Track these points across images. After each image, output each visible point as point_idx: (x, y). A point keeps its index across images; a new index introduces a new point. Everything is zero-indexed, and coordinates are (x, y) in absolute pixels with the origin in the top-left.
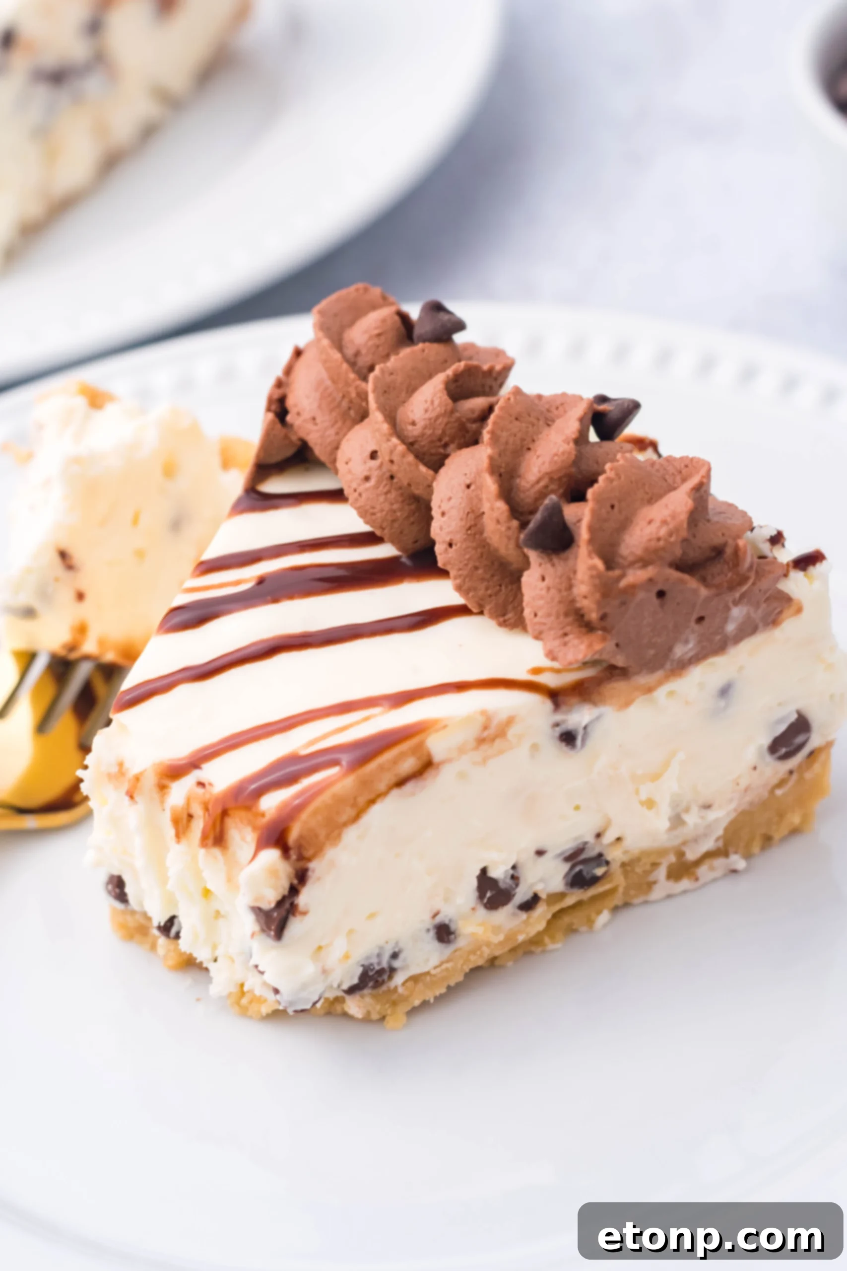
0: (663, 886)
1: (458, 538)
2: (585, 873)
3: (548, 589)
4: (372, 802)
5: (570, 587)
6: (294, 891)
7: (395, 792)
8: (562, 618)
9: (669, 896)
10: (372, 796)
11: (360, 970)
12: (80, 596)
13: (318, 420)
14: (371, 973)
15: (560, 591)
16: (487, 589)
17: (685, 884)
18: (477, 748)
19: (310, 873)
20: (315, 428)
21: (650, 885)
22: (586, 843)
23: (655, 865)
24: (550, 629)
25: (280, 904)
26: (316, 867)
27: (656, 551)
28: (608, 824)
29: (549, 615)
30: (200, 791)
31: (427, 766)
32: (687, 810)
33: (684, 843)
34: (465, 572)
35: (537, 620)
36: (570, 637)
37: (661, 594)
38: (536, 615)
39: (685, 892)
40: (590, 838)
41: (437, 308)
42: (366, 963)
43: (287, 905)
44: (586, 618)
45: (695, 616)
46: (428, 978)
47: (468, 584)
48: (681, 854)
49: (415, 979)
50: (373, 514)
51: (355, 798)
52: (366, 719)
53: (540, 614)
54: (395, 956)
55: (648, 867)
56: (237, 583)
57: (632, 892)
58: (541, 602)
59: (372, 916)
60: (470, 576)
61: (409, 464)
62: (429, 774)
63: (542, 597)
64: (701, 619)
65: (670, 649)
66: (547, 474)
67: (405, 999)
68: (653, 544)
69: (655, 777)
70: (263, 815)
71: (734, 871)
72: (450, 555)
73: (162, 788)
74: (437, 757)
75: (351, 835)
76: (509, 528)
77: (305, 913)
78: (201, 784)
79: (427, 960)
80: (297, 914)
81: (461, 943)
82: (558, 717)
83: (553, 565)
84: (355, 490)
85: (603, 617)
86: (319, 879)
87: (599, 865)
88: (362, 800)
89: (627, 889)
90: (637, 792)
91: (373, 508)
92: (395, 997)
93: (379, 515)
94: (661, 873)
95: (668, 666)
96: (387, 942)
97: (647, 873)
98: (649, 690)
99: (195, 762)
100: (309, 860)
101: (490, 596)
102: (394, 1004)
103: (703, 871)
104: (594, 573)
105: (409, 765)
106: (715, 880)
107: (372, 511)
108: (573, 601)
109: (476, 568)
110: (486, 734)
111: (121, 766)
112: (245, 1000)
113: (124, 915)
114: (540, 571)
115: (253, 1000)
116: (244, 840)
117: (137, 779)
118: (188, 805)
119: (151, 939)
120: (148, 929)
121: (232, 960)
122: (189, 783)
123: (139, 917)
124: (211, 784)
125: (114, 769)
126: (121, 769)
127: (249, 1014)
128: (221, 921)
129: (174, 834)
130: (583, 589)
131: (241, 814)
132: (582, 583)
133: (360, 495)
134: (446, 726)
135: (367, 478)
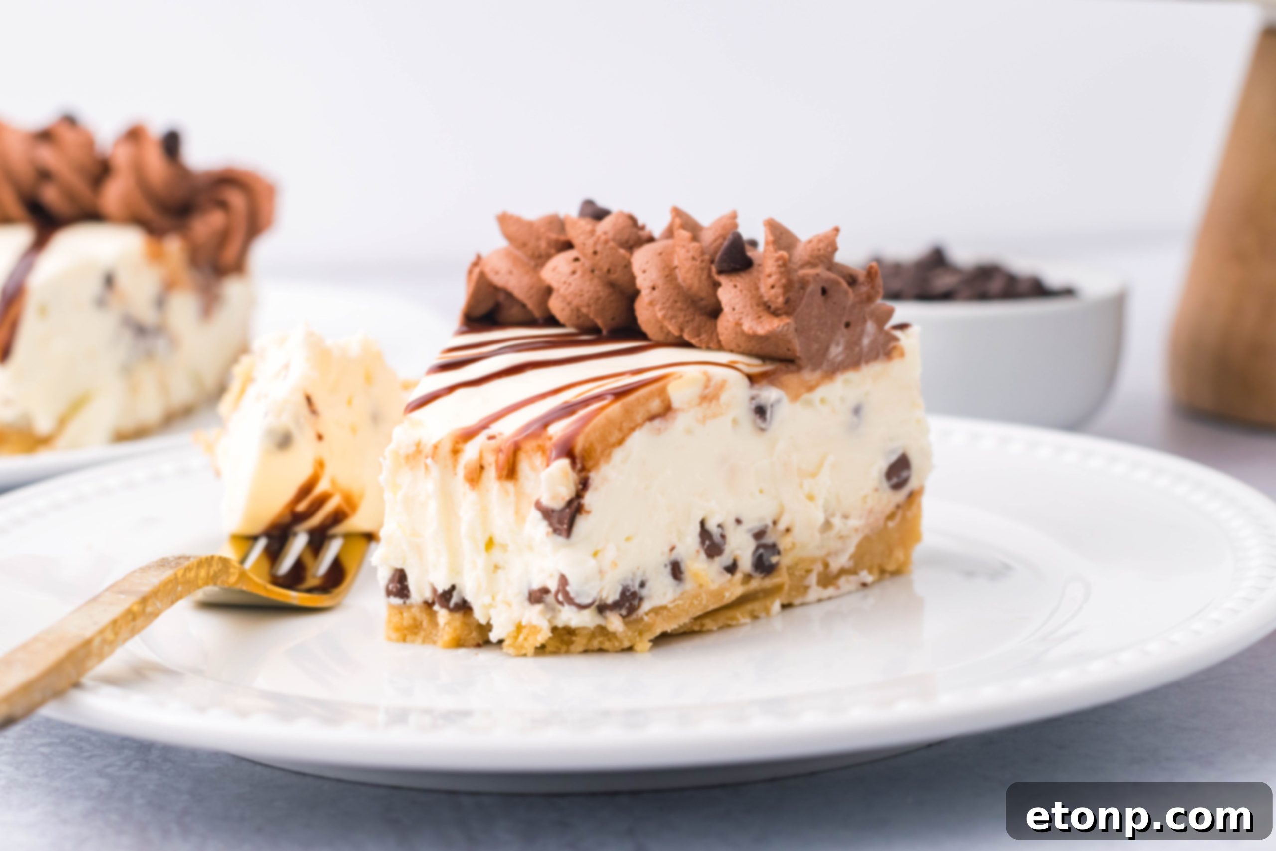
0: (815, 592)
1: (660, 283)
2: (765, 558)
3: (741, 291)
4: (632, 430)
5: (757, 288)
6: (579, 495)
7: (648, 425)
8: (755, 307)
9: (820, 601)
10: (632, 425)
11: (619, 589)
12: (320, 437)
13: (514, 272)
14: (628, 594)
15: (750, 291)
16: (685, 316)
17: (830, 591)
18: (700, 404)
19: (591, 481)
20: (512, 277)
21: (807, 588)
22: (766, 527)
23: (809, 571)
24: (747, 315)
25: (570, 503)
26: (595, 477)
27: (818, 257)
28: (781, 513)
29: (744, 307)
30: (493, 442)
31: (667, 410)
32: (833, 515)
33: (829, 554)
34: (668, 305)
36: (763, 318)
37: (824, 291)
38: (734, 309)
39: (830, 598)
40: (769, 522)
42: (625, 584)
43: (575, 504)
44: (773, 306)
45: (845, 319)
46: (665, 613)
47: (670, 313)
48: (826, 565)
49: (657, 611)
50: (581, 295)
51: (621, 423)
52: (617, 381)
53: (737, 307)
54: (643, 585)
55: (803, 573)
57: (793, 593)
58: (735, 301)
59: (628, 539)
60: (672, 307)
61: (612, 248)
62: (670, 415)
63: (737, 297)
64: (848, 325)
65: (827, 349)
67: (650, 627)
68: (816, 253)
69: (814, 475)
70: (550, 438)
71: (864, 585)
72: (655, 295)
73: (456, 452)
74: (676, 403)
75: (618, 454)
76: (702, 261)
77: (588, 512)
78: (491, 438)
79: (665, 594)
80: (583, 512)
81: (689, 585)
82: (754, 392)
83: (740, 279)
84: (565, 283)
85: (787, 301)
86: (596, 489)
87: (773, 554)
88: (626, 425)
89: (791, 589)
90: (801, 486)
91: (581, 291)
92: (641, 626)
93: (586, 295)
94: (813, 579)
95: (825, 366)
96: (638, 568)
97: (803, 578)
98: (811, 389)
99: (485, 425)
100: (589, 470)
101: (688, 322)
102: (641, 633)
103: (842, 581)
104: (780, 263)
105: (656, 405)
106: (850, 593)
107: (580, 293)
108: (761, 297)
109: (676, 302)
110: (707, 391)
111: (418, 445)
112: (521, 637)
113: (401, 613)
114: (731, 284)
115: (528, 635)
116: (533, 468)
117: (436, 447)
118: (481, 456)
119: (422, 634)
120: (421, 623)
121: (509, 605)
122: (480, 440)
123: (415, 611)
124: (501, 434)
125: (413, 449)
126: (418, 449)
127: (524, 651)
128: (500, 572)
129: (467, 488)
130: (771, 281)
131: (534, 445)
132: (769, 276)
133: (570, 284)
134: (681, 377)
135: (574, 273)
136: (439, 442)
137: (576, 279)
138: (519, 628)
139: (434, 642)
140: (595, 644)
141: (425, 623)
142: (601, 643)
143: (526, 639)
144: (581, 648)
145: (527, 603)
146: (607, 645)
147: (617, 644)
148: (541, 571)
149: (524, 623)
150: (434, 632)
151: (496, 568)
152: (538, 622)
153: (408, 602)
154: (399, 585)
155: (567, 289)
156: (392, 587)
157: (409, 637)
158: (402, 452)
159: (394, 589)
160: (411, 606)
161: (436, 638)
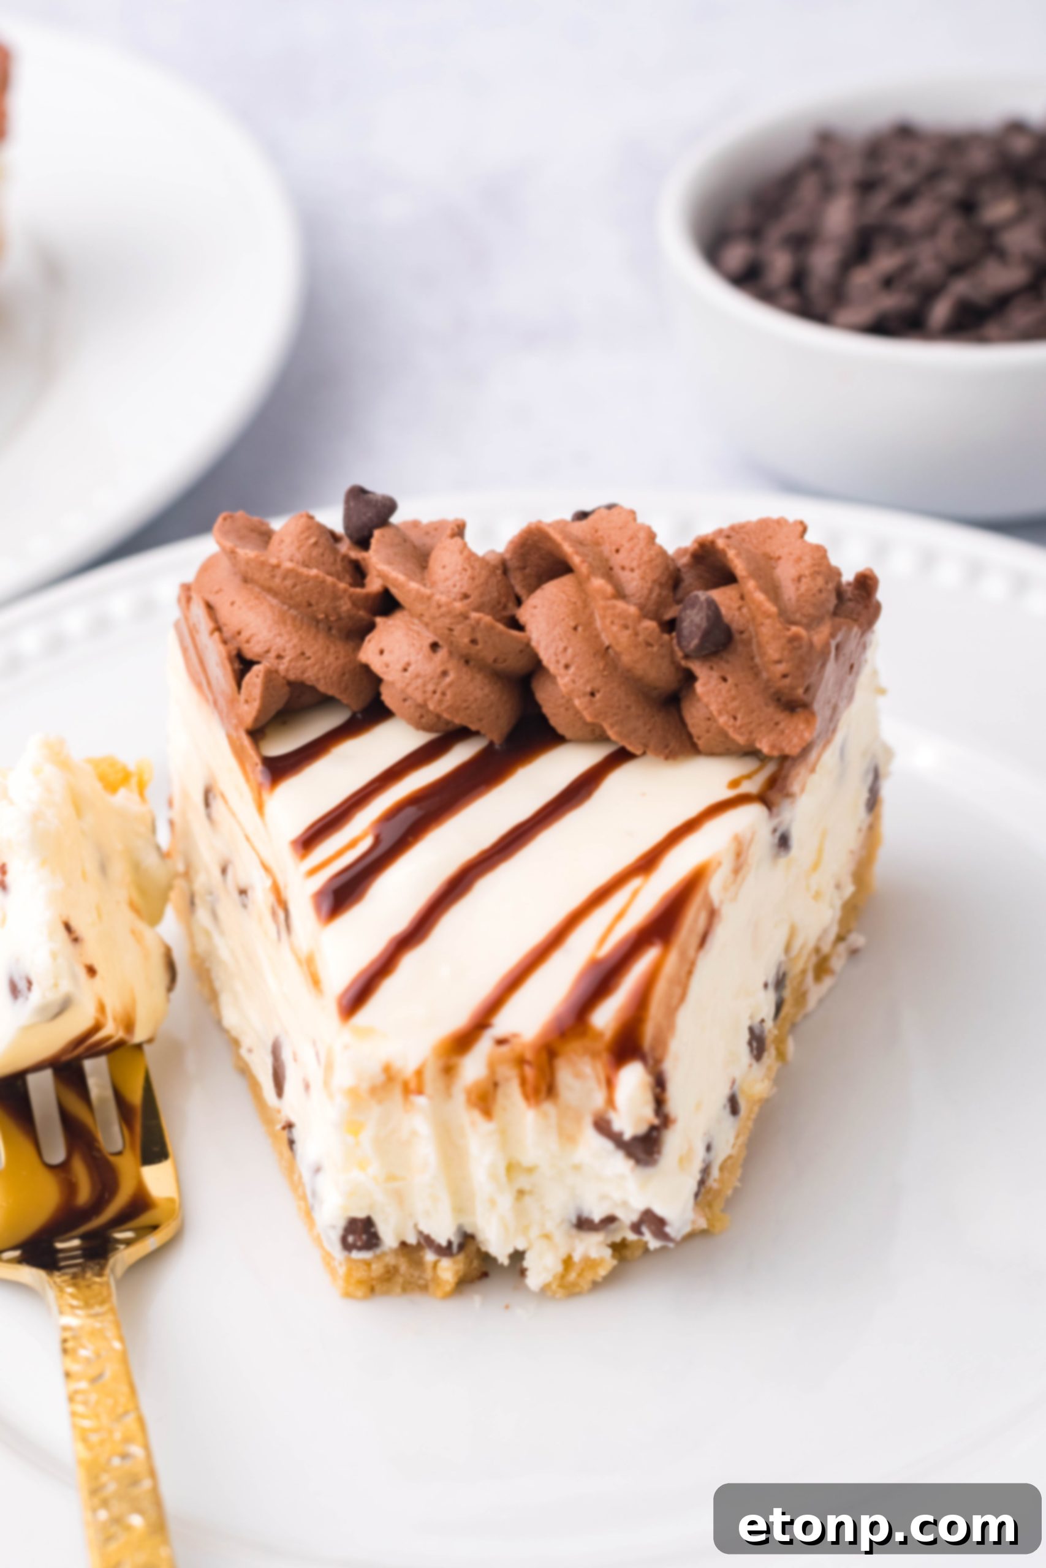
0: (813, 992)
1: (598, 683)
3: (737, 686)
4: (690, 972)
5: (759, 675)
6: (660, 1104)
8: (765, 710)
9: (820, 1001)
10: (689, 967)
12: (91, 970)
13: (308, 654)
15: (749, 682)
16: (645, 725)
17: (827, 982)
18: (734, 881)
19: (667, 1074)
20: (308, 662)
24: (759, 725)
26: (669, 1065)
29: (751, 712)
30: (504, 1049)
31: (713, 913)
34: (620, 716)
35: (738, 723)
36: (782, 726)
38: (735, 718)
41: (357, 494)
44: (784, 699)
46: (729, 1163)
49: (722, 1166)
50: (467, 708)
51: (679, 974)
52: (635, 894)
53: (739, 715)
55: (799, 978)
56: (352, 844)
58: (736, 704)
60: (626, 718)
61: (499, 634)
62: (718, 923)
63: (734, 699)
65: (835, 710)
66: (654, 581)
67: (718, 1193)
69: (817, 865)
70: (601, 1035)
71: (855, 951)
72: (598, 705)
73: (449, 1071)
76: (662, 646)
77: (675, 1121)
78: (501, 1042)
79: (728, 1141)
80: (670, 1124)
81: (746, 1110)
82: (775, 822)
83: (727, 662)
84: (434, 692)
85: (807, 690)
86: (671, 1079)
88: (683, 976)
89: (792, 1006)
90: (808, 888)
91: (465, 701)
92: (710, 1197)
93: (474, 706)
94: (809, 979)
98: (814, 767)
99: (483, 1020)
100: (661, 1061)
101: (650, 731)
103: (834, 959)
104: (797, 643)
105: (702, 920)
107: (465, 705)
108: (768, 687)
109: (628, 707)
110: (739, 862)
111: (387, 1068)
112: (573, 1274)
113: (369, 1267)
114: (715, 675)
115: (583, 1270)
116: (578, 1075)
117: (419, 1072)
118: (492, 1072)
119: (400, 1280)
120: (396, 1270)
121: (547, 1237)
122: (484, 1046)
123: (390, 1259)
124: (515, 1036)
125: (381, 1078)
126: (389, 1074)
127: (577, 1289)
128: (526, 1197)
129: (477, 1115)
130: (781, 668)
131: (575, 1046)
132: (779, 662)
133: (444, 694)
134: (720, 864)
135: (445, 673)
136: (424, 1063)
137: (450, 685)
138: (568, 1262)
141: (403, 1268)
143: (580, 1275)
145: (574, 1233)
148: (603, 1197)
149: (577, 1257)
150: (416, 1274)
151: (521, 1193)
152: (594, 1254)
153: (378, 1251)
154: (364, 1237)
155: (440, 702)
156: (351, 1239)
157: (378, 1288)
158: (365, 1086)
159: (355, 1241)
160: (384, 1254)
161: (422, 1282)
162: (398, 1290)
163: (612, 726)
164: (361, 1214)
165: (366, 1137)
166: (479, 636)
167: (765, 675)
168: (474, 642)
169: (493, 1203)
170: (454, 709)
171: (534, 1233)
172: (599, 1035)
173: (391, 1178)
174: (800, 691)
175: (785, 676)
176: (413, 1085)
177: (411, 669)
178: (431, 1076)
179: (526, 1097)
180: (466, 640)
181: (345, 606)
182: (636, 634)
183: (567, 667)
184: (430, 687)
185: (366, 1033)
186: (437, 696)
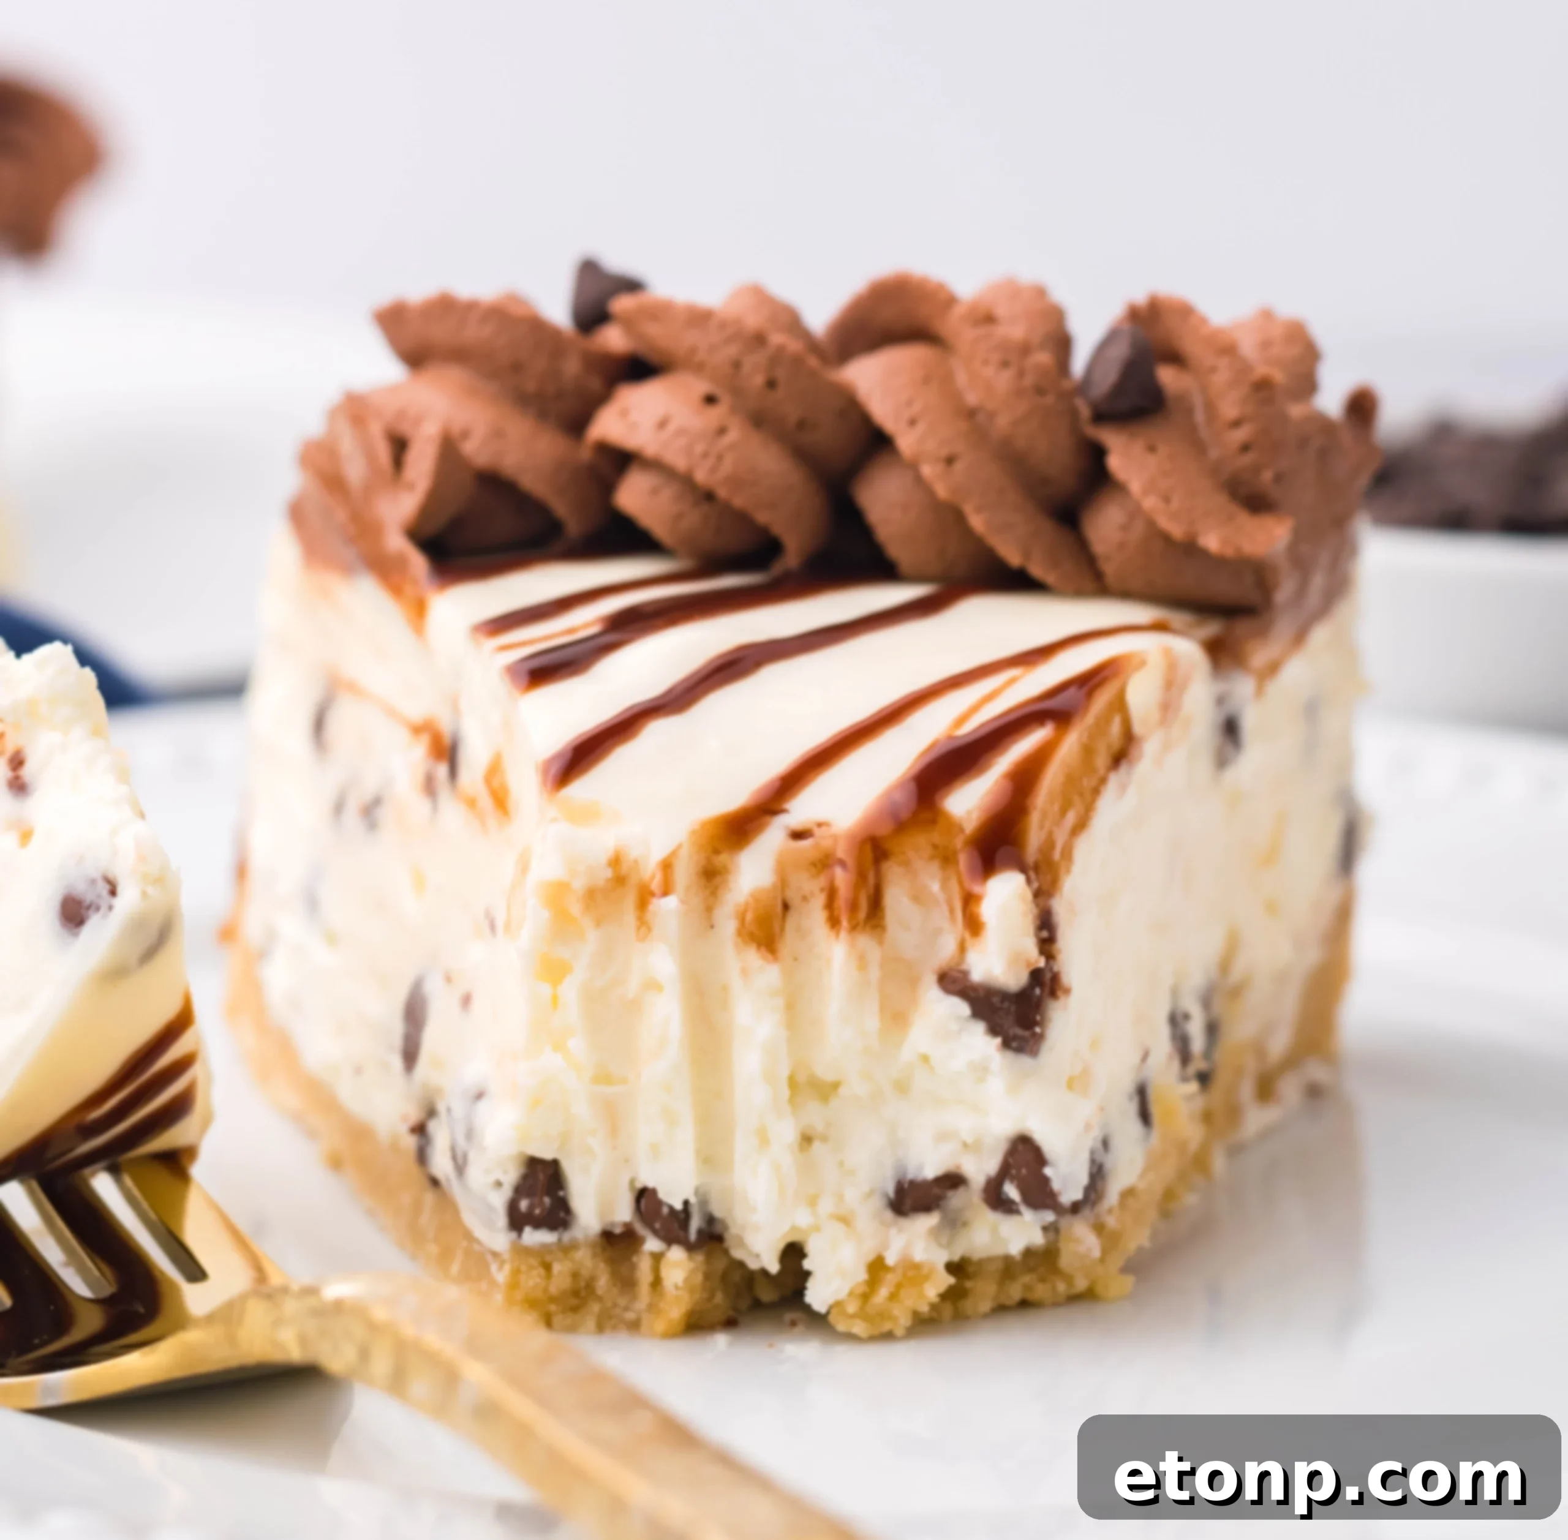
6: (1047, 953)
13: (510, 433)
14: (1094, 1170)
19: (1055, 918)
20: (509, 445)
25: (1036, 974)
26: (1058, 908)
30: (803, 846)
35: (1174, 504)
38: (1168, 501)
42: (1091, 1146)
43: (1047, 974)
46: (1132, 1203)
50: (754, 486)
52: (1012, 681)
54: (1104, 1146)
56: (571, 631)
58: (1170, 482)
59: (1094, 1045)
63: (1166, 475)
67: (1116, 1240)
70: (957, 825)
72: (957, 476)
73: (712, 875)
77: (1067, 992)
78: (798, 835)
80: (1060, 993)
84: (706, 455)
91: (752, 473)
93: (764, 484)
99: (773, 801)
100: (1048, 895)
102: (1103, 1256)
107: (751, 479)
111: (616, 861)
112: (883, 1292)
113: (548, 1267)
114: (1136, 443)
115: (899, 1286)
116: (919, 898)
117: (667, 866)
118: (783, 881)
119: (596, 1308)
120: (590, 1286)
121: (845, 1220)
122: (773, 841)
123: (584, 1258)
124: (823, 825)
125: (602, 876)
126: (618, 871)
127: (887, 1326)
128: (816, 1145)
129: (753, 957)
130: (1240, 435)
131: (918, 844)
132: (1236, 424)
133: (720, 458)
134: (1143, 663)
135: (722, 431)
136: (674, 854)
137: (732, 447)
138: (877, 1267)
139: (634, 1326)
140: (1015, 1292)
141: (603, 1282)
142: (1028, 1288)
143: (893, 1297)
144: (986, 1306)
145: (889, 1215)
146: (1040, 1291)
147: (1061, 1287)
148: (942, 1137)
149: (891, 1259)
150: (622, 1302)
151: (807, 1139)
152: (920, 1254)
153: (567, 1236)
154: (547, 1200)
155: (713, 470)
156: (524, 1205)
157: (557, 1320)
158: (579, 885)
159: (531, 1207)
160: (573, 1246)
161: (630, 1316)
162: (591, 1323)
163: (979, 510)
164: (547, 1155)
165: (570, 989)
166: (781, 374)
167: (1214, 453)
168: (771, 384)
169: (763, 1138)
170: (735, 482)
171: (826, 1206)
172: (954, 827)
173: (603, 1077)
174: (1267, 476)
175: (1245, 448)
176: (656, 885)
177: (672, 427)
178: (684, 874)
179: (834, 922)
180: (759, 380)
181: (572, 367)
182: (1021, 374)
183: (912, 422)
184: (699, 448)
185: (586, 815)
186: (710, 461)
